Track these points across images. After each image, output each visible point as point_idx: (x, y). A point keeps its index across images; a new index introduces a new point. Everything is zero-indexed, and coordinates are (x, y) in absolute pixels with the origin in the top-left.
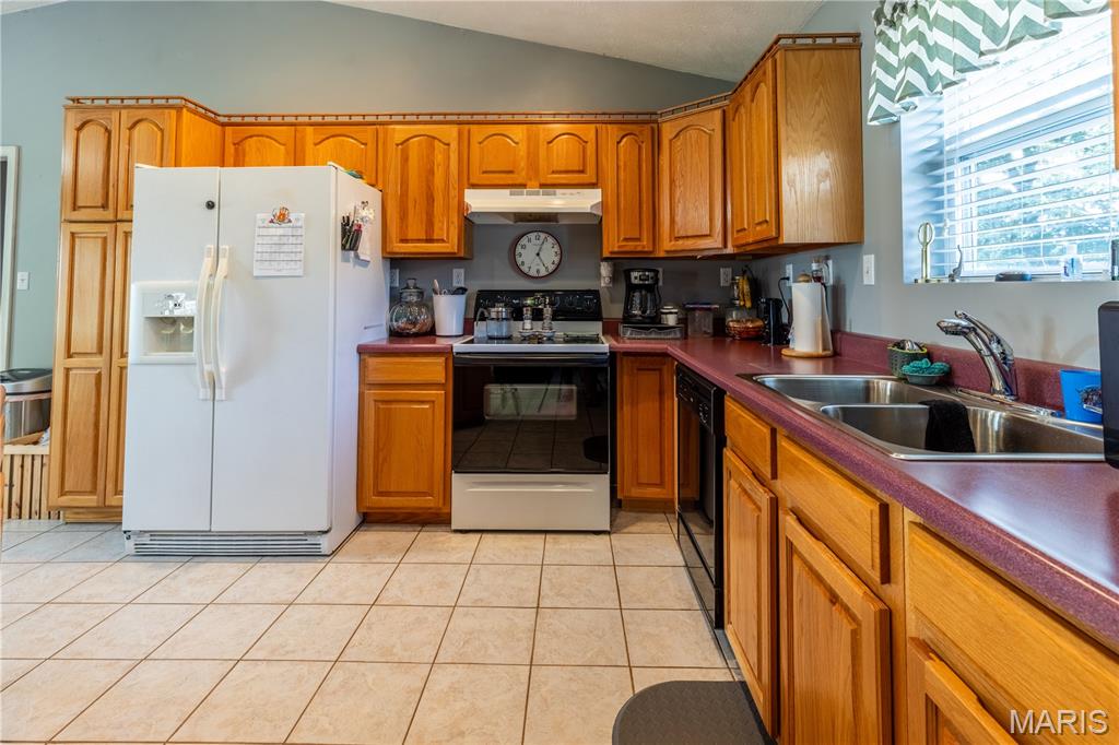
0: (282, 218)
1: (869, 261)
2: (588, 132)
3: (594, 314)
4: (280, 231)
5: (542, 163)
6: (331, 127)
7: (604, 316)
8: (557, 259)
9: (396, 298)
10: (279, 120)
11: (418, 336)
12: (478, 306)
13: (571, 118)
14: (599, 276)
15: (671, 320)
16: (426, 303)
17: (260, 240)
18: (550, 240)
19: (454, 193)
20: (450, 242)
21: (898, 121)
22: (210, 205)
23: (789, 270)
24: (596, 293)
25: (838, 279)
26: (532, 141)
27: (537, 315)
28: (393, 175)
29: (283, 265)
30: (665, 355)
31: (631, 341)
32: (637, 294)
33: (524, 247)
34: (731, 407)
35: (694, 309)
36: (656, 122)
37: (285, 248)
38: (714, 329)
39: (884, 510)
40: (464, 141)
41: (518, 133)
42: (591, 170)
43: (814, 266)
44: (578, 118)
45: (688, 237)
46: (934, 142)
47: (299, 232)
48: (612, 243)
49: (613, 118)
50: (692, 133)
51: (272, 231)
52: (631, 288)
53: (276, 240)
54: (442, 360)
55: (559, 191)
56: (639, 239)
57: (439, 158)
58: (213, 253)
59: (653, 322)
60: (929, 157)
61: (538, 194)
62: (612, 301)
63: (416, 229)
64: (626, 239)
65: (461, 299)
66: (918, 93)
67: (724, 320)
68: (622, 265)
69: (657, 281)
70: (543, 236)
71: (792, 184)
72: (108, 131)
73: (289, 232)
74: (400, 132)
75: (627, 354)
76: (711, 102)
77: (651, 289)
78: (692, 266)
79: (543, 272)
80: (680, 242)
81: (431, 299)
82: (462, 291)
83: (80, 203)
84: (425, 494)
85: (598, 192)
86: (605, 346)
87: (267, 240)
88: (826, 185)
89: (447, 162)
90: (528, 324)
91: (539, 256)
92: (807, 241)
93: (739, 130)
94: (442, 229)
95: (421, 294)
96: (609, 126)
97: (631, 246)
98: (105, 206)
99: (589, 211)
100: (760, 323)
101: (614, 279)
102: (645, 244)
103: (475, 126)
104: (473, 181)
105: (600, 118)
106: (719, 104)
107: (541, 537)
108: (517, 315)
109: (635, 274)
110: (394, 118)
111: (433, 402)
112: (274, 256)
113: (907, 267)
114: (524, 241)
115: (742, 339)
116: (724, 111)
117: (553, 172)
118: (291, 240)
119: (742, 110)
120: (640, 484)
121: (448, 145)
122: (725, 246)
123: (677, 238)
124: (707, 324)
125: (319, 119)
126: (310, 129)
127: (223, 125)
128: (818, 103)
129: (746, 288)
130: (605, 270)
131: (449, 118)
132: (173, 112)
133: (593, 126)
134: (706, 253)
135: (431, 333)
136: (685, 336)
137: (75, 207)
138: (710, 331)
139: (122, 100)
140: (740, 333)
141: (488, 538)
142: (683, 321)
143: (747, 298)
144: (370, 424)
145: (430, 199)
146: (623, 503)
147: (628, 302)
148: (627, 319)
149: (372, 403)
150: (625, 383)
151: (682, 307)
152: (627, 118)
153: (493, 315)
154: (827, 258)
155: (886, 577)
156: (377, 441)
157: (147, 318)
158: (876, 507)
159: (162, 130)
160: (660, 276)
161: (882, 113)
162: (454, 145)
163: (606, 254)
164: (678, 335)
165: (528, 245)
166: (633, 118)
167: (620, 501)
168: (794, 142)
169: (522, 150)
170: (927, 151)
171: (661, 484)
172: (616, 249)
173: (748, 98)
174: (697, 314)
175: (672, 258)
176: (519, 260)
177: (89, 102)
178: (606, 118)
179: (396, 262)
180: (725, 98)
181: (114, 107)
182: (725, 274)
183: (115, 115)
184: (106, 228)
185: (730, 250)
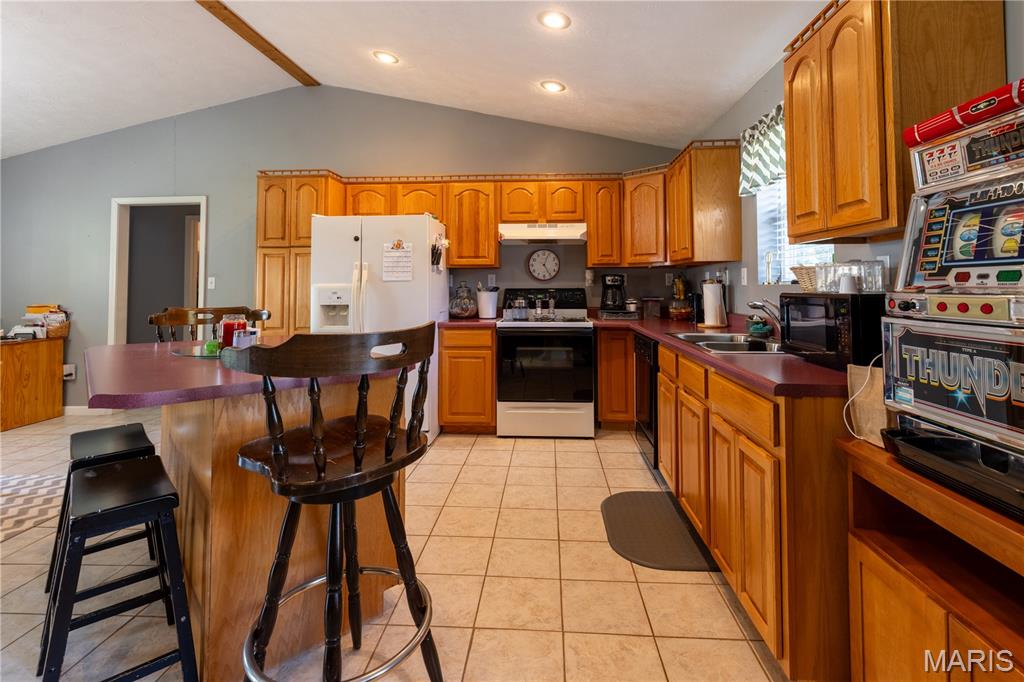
0: (398, 246)
1: (744, 271)
2: (578, 186)
3: (581, 305)
4: (398, 254)
5: (548, 208)
6: (412, 184)
7: (589, 305)
8: (556, 269)
9: (453, 295)
10: (380, 180)
11: (468, 318)
12: (505, 299)
13: (567, 177)
14: (584, 279)
15: (632, 308)
16: (473, 297)
17: (385, 260)
18: (553, 255)
19: (492, 226)
20: (488, 257)
21: (755, 195)
22: (356, 239)
23: (707, 276)
24: (582, 291)
25: (731, 281)
26: (542, 193)
27: (545, 305)
28: (454, 216)
29: (400, 274)
30: (628, 329)
31: (606, 320)
32: (610, 291)
33: (534, 260)
34: (661, 349)
35: (647, 301)
36: (621, 179)
37: (401, 264)
38: (661, 314)
39: (706, 371)
40: (499, 193)
41: (532, 187)
42: (580, 210)
43: (718, 274)
44: (570, 177)
45: (642, 255)
46: (776, 206)
47: (408, 255)
48: (593, 258)
49: (594, 177)
50: (645, 189)
51: (392, 254)
52: (606, 287)
53: (395, 260)
54: (490, 332)
55: (559, 225)
56: (611, 256)
57: (482, 204)
58: (359, 267)
59: (621, 309)
60: (772, 215)
61: (545, 226)
62: (593, 295)
63: (467, 250)
64: (602, 256)
65: (494, 295)
66: (758, 185)
67: (668, 308)
68: (600, 273)
69: (623, 282)
70: (547, 253)
71: (700, 226)
72: (284, 192)
73: (403, 254)
74: (457, 187)
75: (605, 329)
76: (657, 169)
77: (619, 288)
78: (646, 274)
79: (548, 277)
80: (638, 258)
81: (476, 294)
82: (495, 289)
83: (268, 236)
84: (481, 414)
85: (584, 225)
86: (590, 324)
87: (390, 260)
88: (720, 228)
89: (487, 206)
90: (539, 310)
91: (544, 266)
92: (709, 260)
93: (673, 187)
94: (484, 250)
95: (469, 291)
96: (591, 183)
97: (606, 260)
98: (283, 238)
99: (578, 238)
100: (689, 310)
101: (594, 281)
102: (615, 259)
103: (505, 183)
104: (504, 219)
105: (586, 177)
106: (663, 171)
107: (552, 440)
108: (532, 305)
109: (609, 278)
110: (453, 179)
111: (484, 358)
112: (395, 269)
113: (760, 276)
114: (535, 256)
115: (678, 320)
116: (665, 176)
117: (556, 213)
118: (405, 259)
119: (675, 178)
120: (613, 412)
121: (488, 195)
122: (666, 261)
123: (636, 255)
124: (656, 311)
125: (405, 180)
126: (400, 186)
127: (345, 184)
128: (715, 180)
129: (681, 287)
130: (589, 275)
131: (488, 178)
132: (323, 180)
133: (580, 183)
134: (654, 265)
135: (476, 316)
136: (642, 318)
137: (265, 239)
138: (659, 315)
139: (291, 171)
140: (677, 316)
141: (521, 440)
142: (640, 310)
143: (682, 293)
144: (446, 371)
145: (477, 230)
146: (602, 425)
147: (604, 296)
148: (604, 306)
149: (447, 359)
150: (603, 348)
151: (640, 299)
152: (603, 177)
153: (517, 305)
154: (726, 269)
155: (707, 396)
156: (450, 382)
157: (323, 306)
158: (703, 371)
159: (316, 191)
160: (625, 279)
161: (746, 191)
162: (491, 196)
163: (590, 265)
164: (637, 317)
165: (538, 259)
166: (607, 176)
167: (600, 423)
168: (702, 203)
169: (536, 199)
170: (772, 211)
171: (626, 412)
172: (596, 262)
173: (677, 172)
174: (650, 304)
175: (633, 268)
176: (532, 269)
177: (271, 174)
178: (589, 177)
179: (453, 271)
180: (666, 167)
181: (287, 177)
182: (669, 277)
183: (289, 181)
184: (284, 251)
185: (668, 263)
